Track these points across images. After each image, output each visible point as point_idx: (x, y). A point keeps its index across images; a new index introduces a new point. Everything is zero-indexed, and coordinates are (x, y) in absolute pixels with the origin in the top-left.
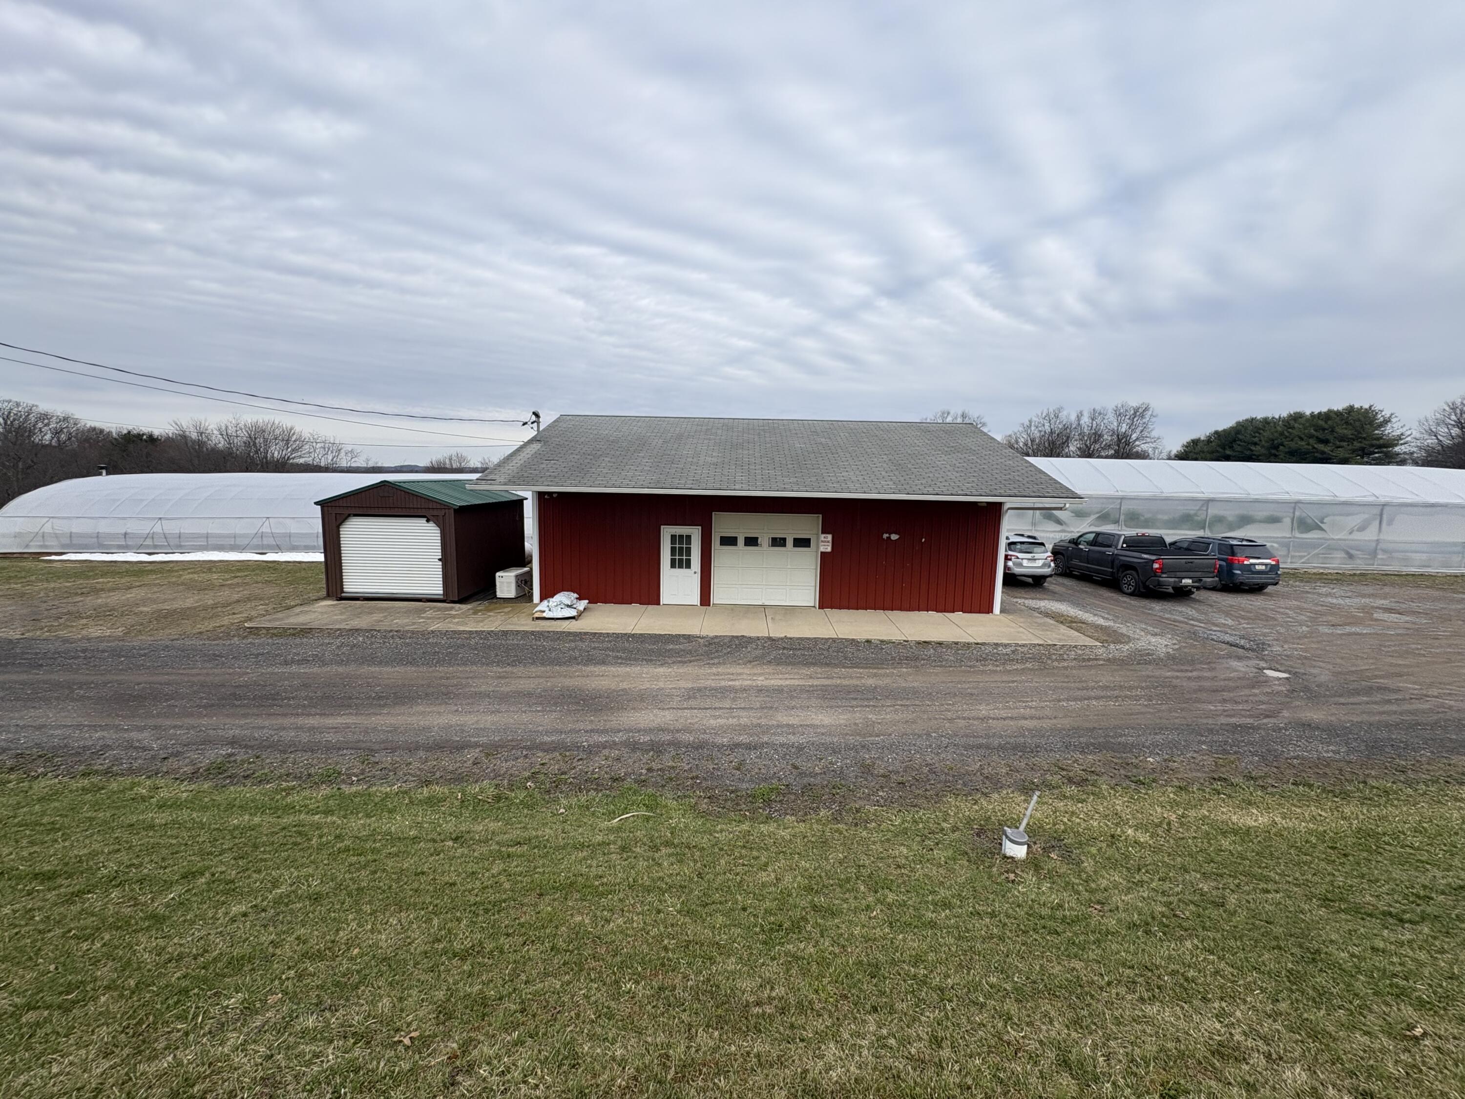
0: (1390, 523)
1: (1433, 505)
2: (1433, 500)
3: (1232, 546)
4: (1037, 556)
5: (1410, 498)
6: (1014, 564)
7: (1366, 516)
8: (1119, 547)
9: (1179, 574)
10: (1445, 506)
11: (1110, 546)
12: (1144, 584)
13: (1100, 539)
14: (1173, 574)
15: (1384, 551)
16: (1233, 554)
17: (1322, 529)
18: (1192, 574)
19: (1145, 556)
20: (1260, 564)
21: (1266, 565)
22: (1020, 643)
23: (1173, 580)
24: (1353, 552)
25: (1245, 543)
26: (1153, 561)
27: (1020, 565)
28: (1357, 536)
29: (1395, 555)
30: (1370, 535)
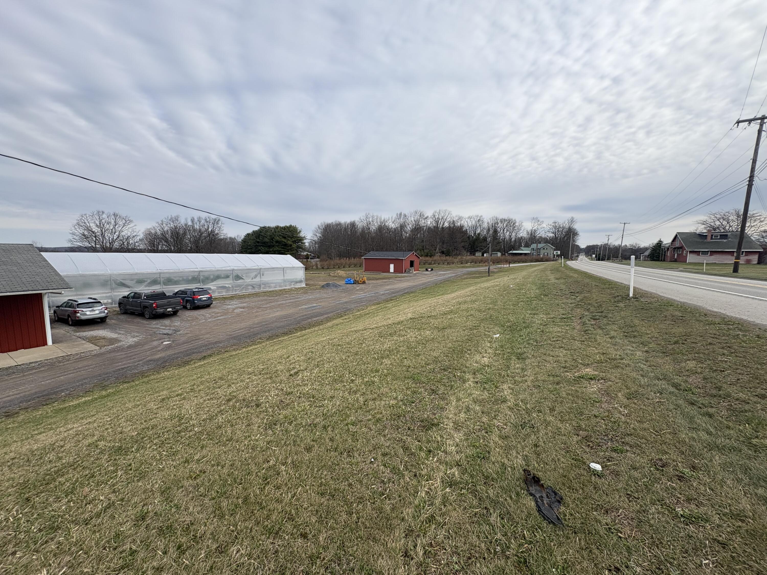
0: (263, 275)
1: (273, 268)
2: (274, 266)
3: (194, 292)
4: (95, 309)
5: (268, 266)
6: (81, 314)
7: (256, 273)
8: (143, 298)
9: (165, 307)
10: (277, 268)
11: (139, 298)
12: (152, 313)
13: (136, 295)
14: (162, 308)
15: (263, 284)
16: (194, 295)
17: (243, 279)
18: (171, 306)
19: (150, 301)
20: (204, 297)
21: (206, 297)
22: (48, 358)
23: (162, 310)
24: (255, 286)
25: (200, 290)
26: (153, 304)
27: (86, 315)
28: (254, 280)
29: (267, 285)
30: (258, 279)
